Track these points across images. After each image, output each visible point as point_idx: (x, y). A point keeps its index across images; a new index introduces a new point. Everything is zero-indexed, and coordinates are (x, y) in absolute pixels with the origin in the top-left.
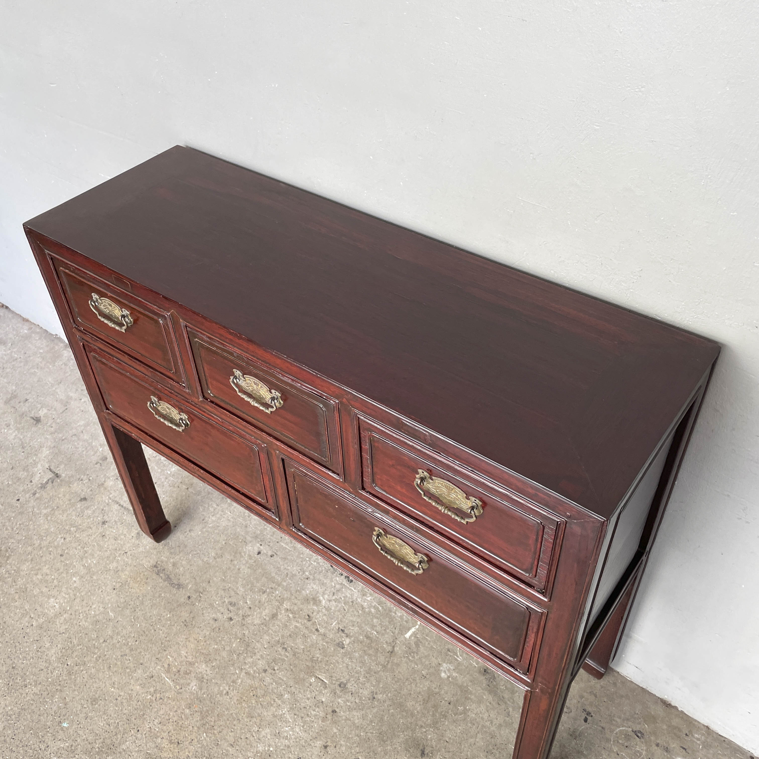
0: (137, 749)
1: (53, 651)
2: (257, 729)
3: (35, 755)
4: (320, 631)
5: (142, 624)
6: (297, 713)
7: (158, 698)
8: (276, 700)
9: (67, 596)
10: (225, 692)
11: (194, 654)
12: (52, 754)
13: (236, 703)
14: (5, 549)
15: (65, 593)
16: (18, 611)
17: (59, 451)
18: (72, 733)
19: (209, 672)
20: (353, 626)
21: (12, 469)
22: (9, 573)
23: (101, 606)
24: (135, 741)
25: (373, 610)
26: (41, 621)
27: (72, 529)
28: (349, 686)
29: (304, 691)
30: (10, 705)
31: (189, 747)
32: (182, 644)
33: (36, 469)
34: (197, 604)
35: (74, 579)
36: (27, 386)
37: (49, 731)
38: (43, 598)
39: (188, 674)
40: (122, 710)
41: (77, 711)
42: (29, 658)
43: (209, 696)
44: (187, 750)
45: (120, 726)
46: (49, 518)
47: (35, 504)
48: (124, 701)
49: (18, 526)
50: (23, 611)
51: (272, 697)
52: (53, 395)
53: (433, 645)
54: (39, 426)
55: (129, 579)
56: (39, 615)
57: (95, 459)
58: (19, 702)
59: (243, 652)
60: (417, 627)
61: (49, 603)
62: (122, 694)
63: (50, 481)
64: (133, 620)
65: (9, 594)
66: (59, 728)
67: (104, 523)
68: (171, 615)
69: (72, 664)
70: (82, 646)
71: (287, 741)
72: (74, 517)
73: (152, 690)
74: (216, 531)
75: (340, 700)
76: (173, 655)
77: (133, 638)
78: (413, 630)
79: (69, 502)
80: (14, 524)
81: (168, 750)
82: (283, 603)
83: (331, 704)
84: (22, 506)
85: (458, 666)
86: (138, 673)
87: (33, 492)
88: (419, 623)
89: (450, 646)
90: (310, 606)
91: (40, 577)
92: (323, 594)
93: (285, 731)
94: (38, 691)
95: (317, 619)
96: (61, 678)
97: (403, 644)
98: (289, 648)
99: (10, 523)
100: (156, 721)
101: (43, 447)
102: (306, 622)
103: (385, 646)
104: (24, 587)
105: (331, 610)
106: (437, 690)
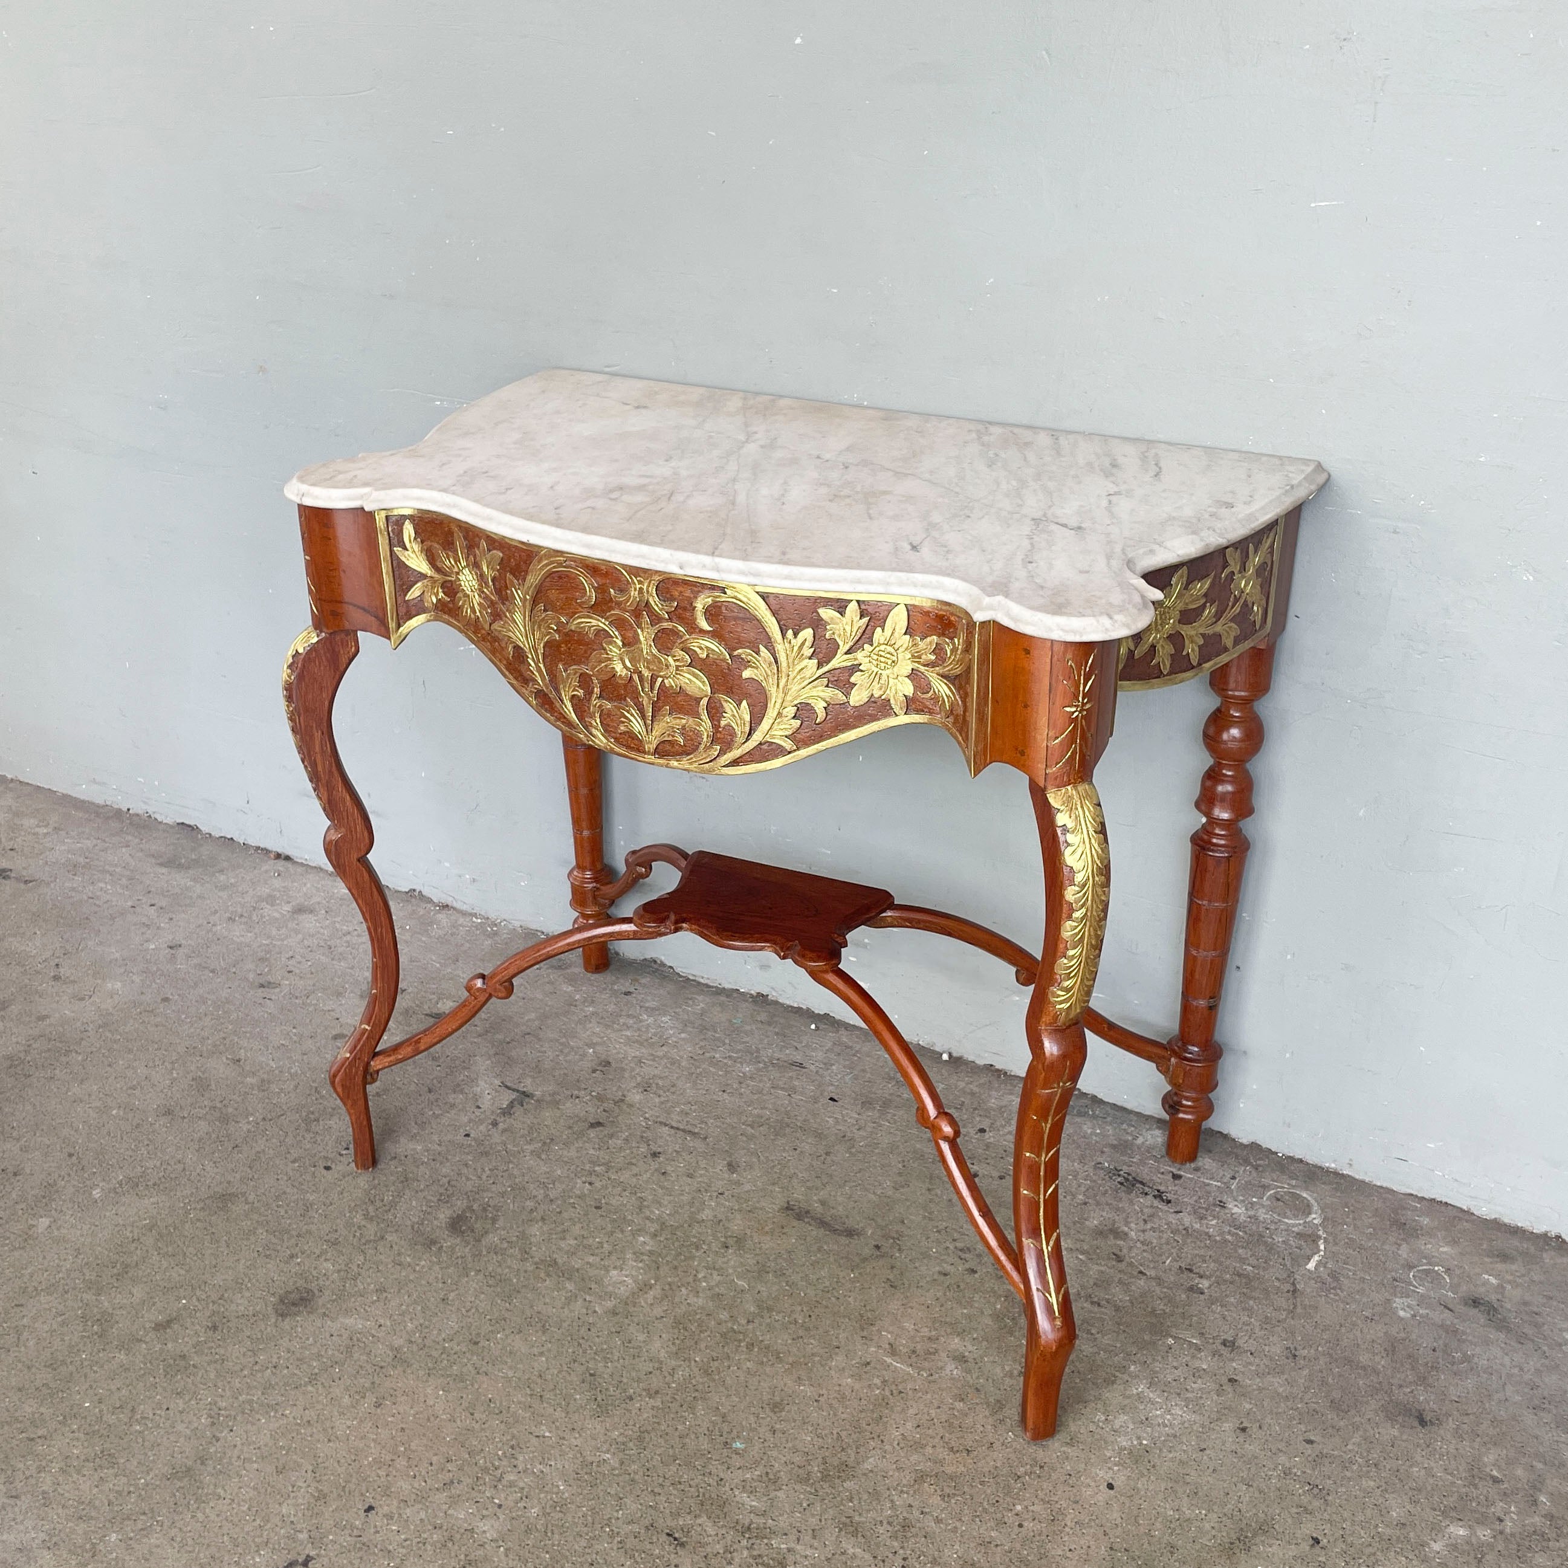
0: (895, 1466)
1: (657, 1345)
2: (1104, 1418)
3: (704, 1495)
4: (1148, 1274)
5: (808, 1291)
6: (1165, 1388)
7: (895, 1392)
8: (1117, 1374)
9: (640, 1265)
10: (1016, 1372)
11: (930, 1325)
14: (481, 1208)
15: (635, 1261)
16: (556, 1293)
17: (509, 1058)
18: (757, 1456)
19: (970, 1348)
20: (1204, 1261)
21: (430, 1091)
22: (508, 1242)
23: (715, 1273)
24: (884, 1457)
25: (1229, 1237)
26: (609, 1304)
27: (597, 1168)
28: (1240, 1342)
29: (1163, 1358)
30: (615, 1428)
32: (899, 1313)
33: (479, 1089)
34: (898, 1255)
35: (641, 1239)
37: (711, 1458)
38: (595, 1271)
39: (934, 1354)
40: (835, 1415)
41: (750, 1424)
42: (616, 1358)
44: (988, 1459)
45: (843, 1437)
46: (543, 1157)
47: (504, 1138)
48: (833, 1402)
49: (488, 1172)
50: (567, 1292)
51: (1108, 1370)
52: (451, 979)
53: (1361, 1274)
55: (748, 1232)
56: (601, 1296)
57: (587, 1064)
58: (631, 1423)
60: (1322, 1253)
61: (611, 1277)
62: (824, 1392)
63: (516, 1103)
64: (787, 1288)
65: (526, 1271)
66: (730, 1450)
67: (655, 1155)
68: (857, 1274)
69: (705, 1360)
70: (708, 1333)
71: (1167, 1429)
72: (592, 1152)
73: (877, 1381)
74: (877, 1151)
75: (1234, 1364)
76: (891, 1329)
77: (802, 1313)
78: (1316, 1258)
79: (570, 1131)
80: (479, 1170)
81: (954, 1462)
83: (1222, 1371)
84: (480, 1143)
85: (1422, 1300)
86: (839, 1360)
87: (490, 1121)
88: (1322, 1247)
89: (1393, 1274)
90: (1111, 1241)
91: (573, 1242)
92: (1127, 1224)
93: (1157, 1416)
94: (659, 1404)
95: (1133, 1257)
96: (693, 1381)
97: (1309, 1278)
98: (1104, 1302)
99: (471, 1170)
100: (909, 1425)
101: (475, 1056)
102: (1114, 1263)
103: (1277, 1284)
104: (548, 1259)
105: (1152, 1243)
106: (1402, 1335)
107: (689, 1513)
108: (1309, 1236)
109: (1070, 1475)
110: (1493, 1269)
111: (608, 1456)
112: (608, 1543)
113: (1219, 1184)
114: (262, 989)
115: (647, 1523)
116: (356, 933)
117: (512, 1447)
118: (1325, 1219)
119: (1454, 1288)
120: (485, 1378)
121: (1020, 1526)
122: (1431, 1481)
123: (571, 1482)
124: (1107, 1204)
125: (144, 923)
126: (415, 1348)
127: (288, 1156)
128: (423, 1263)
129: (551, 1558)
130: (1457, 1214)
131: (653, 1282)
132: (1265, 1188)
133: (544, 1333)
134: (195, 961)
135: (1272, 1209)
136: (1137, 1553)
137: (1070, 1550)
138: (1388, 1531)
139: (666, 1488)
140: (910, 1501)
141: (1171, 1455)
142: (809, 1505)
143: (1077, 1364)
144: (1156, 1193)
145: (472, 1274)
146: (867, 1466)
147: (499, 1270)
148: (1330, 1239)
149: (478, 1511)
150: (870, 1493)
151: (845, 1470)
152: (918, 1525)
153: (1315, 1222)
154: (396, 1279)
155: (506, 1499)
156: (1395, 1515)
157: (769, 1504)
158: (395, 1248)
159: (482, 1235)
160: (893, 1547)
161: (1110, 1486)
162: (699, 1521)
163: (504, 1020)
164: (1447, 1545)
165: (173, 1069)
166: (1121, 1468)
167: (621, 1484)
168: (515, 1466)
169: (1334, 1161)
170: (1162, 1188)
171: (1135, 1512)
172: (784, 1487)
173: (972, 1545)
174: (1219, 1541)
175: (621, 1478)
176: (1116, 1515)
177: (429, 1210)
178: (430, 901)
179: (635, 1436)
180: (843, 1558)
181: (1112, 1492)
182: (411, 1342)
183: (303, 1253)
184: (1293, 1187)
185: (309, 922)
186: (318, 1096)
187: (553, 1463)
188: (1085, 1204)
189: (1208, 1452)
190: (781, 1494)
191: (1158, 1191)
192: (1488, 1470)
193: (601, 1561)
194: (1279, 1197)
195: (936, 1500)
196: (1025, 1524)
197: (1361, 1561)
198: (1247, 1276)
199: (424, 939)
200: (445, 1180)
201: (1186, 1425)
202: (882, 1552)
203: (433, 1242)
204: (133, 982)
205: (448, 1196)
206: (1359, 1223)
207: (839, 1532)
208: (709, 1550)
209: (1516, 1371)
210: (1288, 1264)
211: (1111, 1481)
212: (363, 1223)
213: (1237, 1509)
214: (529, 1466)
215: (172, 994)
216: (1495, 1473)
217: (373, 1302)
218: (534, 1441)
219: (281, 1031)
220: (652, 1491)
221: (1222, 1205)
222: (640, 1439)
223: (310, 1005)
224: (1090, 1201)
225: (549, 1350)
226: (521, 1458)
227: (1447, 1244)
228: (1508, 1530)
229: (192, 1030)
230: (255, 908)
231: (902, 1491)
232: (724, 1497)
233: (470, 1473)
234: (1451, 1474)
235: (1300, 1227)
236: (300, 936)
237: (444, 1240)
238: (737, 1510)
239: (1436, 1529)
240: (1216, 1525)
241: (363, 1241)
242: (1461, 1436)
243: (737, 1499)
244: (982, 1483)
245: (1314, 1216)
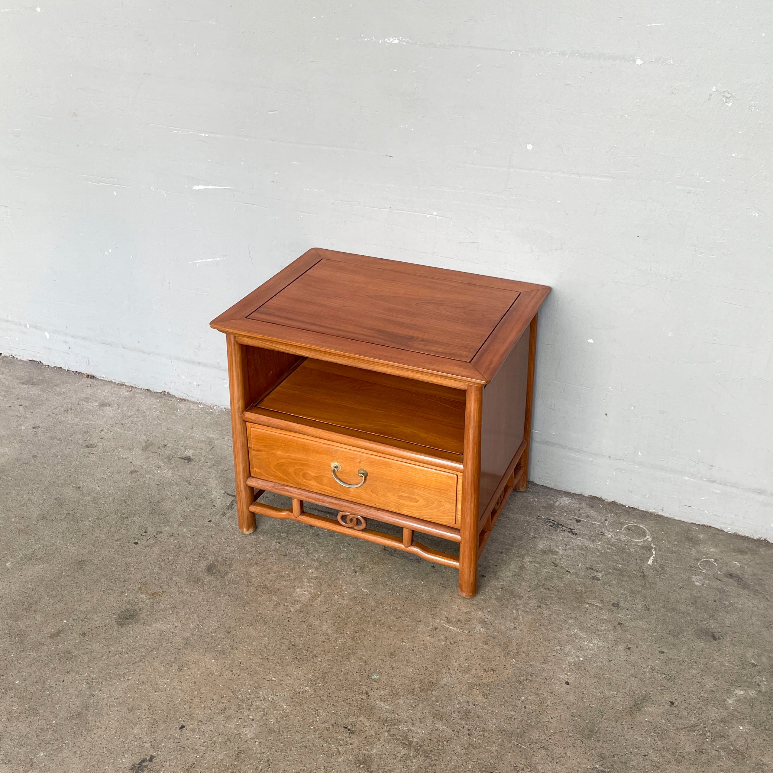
0: (457, 681)
1: (326, 626)
2: (559, 648)
3: (360, 705)
4: (571, 572)
5: (401, 593)
6: (588, 631)
7: (452, 642)
8: (563, 625)
9: (311, 584)
10: (512, 628)
11: (465, 606)
12: (376, 701)
13: (528, 633)
14: (222, 559)
15: (308, 583)
16: (268, 603)
17: (227, 479)
18: (386, 682)
19: (487, 616)
20: (598, 563)
21: (187, 499)
22: (239, 577)
23: (351, 587)
24: (451, 677)
25: (608, 550)
26: (298, 607)
27: (282, 535)
28: (621, 604)
29: (584, 615)
30: (309, 673)
31: (505, 671)
32: (449, 601)
33: (213, 496)
34: (444, 570)
35: (310, 571)
36: (158, 435)
37: (362, 685)
38: (288, 590)
39: (469, 621)
40: (423, 657)
41: (380, 665)
42: (304, 635)
43: (500, 633)
44: (504, 674)
45: (429, 668)
47: (230, 521)
48: (421, 650)
49: (224, 540)
50: (274, 602)
51: (558, 623)
52: (190, 438)
53: (675, 565)
54: (193, 463)
55: (364, 563)
56: (292, 603)
58: (317, 669)
59: (510, 598)
60: (654, 556)
61: (297, 592)
62: (416, 645)
63: (234, 502)
64: (389, 591)
65: (250, 592)
66: (371, 680)
68: (425, 582)
69: (352, 633)
70: (352, 618)
71: (591, 651)
72: (278, 526)
73: (442, 637)
75: (620, 615)
76: (446, 609)
77: (399, 604)
78: (652, 558)
80: (219, 539)
81: (487, 677)
82: (524, 558)
83: (614, 619)
84: (217, 525)
85: (706, 576)
86: (421, 628)
87: (221, 513)
88: (654, 552)
89: (690, 564)
90: (550, 555)
91: (274, 575)
92: (557, 546)
93: (585, 645)
94: (330, 658)
95: (562, 564)
96: (347, 644)
97: (650, 569)
98: (551, 588)
99: (214, 540)
100: (462, 659)
101: (208, 479)
102: (553, 567)
103: (635, 573)
104: (262, 585)
105: (571, 556)
106: (699, 595)
107: (354, 715)
108: (647, 547)
109: (546, 679)
110: (737, 558)
111: (308, 688)
112: (313, 735)
113: (599, 523)
114: (88, 448)
115: (333, 722)
116: (135, 416)
117: (256, 687)
118: (653, 538)
119: (720, 569)
120: (236, 651)
121: (525, 707)
122: (723, 668)
123: (289, 703)
124: (546, 537)
125: (17, 416)
126: (196, 638)
127: (113, 538)
128: (195, 591)
129: (284, 746)
130: (716, 532)
131: (319, 593)
132: (622, 524)
133: (265, 624)
134: (49, 435)
135: (627, 535)
136: (585, 717)
137: (552, 718)
138: (706, 695)
139: (340, 703)
140: (468, 699)
141: (595, 665)
142: (416, 706)
143: (542, 621)
144: (569, 530)
145: (222, 595)
146: (443, 682)
147: (236, 592)
148: (657, 548)
149: (242, 723)
150: (446, 697)
151: (432, 685)
152: (473, 711)
153: (649, 540)
154: (181, 601)
155: (256, 715)
156: (708, 687)
157: (395, 707)
158: (179, 584)
159: (225, 574)
160: (462, 724)
161: (567, 683)
162: (360, 719)
163: (221, 459)
164: (736, 700)
165: (43, 494)
166: (571, 673)
167: (316, 702)
168: (258, 698)
169: (654, 509)
170: (572, 527)
171: (581, 696)
172: (402, 697)
173: (502, 720)
174: (625, 707)
175: (316, 699)
176: (572, 698)
177: (194, 562)
178: (174, 396)
179: (320, 676)
180: (437, 732)
181: (568, 686)
182: (193, 634)
183: (128, 590)
184: (636, 523)
185: (108, 411)
186: (126, 505)
187: (279, 694)
188: (535, 538)
189: (613, 661)
190: (401, 701)
191: (570, 529)
192: (749, 660)
193: (311, 745)
194: (629, 528)
195: (480, 698)
196: (527, 706)
197: (695, 711)
198: (620, 570)
199: (173, 417)
200: (201, 546)
201: (600, 648)
202: (457, 727)
203: (199, 580)
204: (15, 447)
205: (204, 554)
206: (669, 539)
207: (433, 718)
208: (367, 733)
209: (755, 609)
210: (639, 562)
211: (567, 680)
212: (159, 572)
213: (631, 690)
214: (266, 697)
215: (38, 453)
216: (753, 661)
217: (171, 614)
218: (267, 683)
219: (101, 470)
220: (333, 705)
221: (602, 534)
222: (323, 678)
223: (115, 455)
224: (537, 536)
225: (269, 633)
226: (261, 693)
227: (713, 547)
228: (763, 691)
229: (51, 472)
230: (78, 404)
231: (463, 695)
232: (371, 705)
233: (234, 703)
234: (732, 664)
235: (642, 543)
236: (105, 419)
237: (204, 578)
238: (378, 711)
239: (729, 692)
240: (622, 699)
241: (161, 581)
242: (734, 644)
243: (379, 705)
244: (503, 687)
245: (648, 537)
